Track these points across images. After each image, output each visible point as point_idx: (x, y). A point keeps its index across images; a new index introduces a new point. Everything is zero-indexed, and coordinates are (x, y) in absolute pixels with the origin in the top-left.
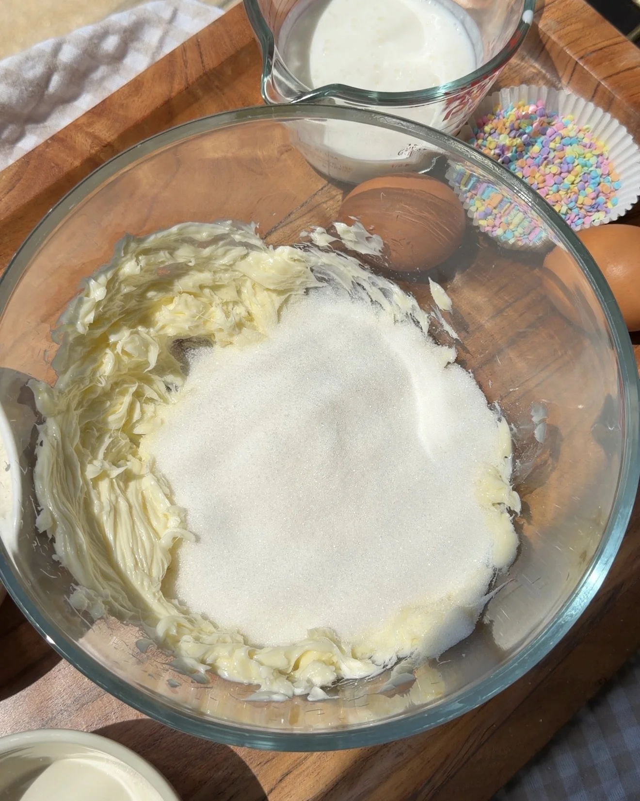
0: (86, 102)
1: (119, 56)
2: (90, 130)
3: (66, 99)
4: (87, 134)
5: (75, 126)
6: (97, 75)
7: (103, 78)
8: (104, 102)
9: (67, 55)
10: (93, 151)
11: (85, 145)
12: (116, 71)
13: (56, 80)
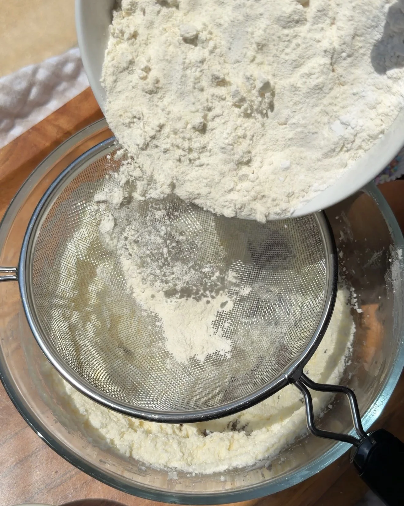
0: (54, 105)
1: (74, 76)
2: (56, 123)
3: (40, 103)
4: (55, 126)
5: (47, 120)
6: (61, 88)
7: (65, 90)
8: (65, 106)
9: (42, 75)
10: (58, 137)
11: (53, 133)
12: (72, 86)
13: (34, 92)
